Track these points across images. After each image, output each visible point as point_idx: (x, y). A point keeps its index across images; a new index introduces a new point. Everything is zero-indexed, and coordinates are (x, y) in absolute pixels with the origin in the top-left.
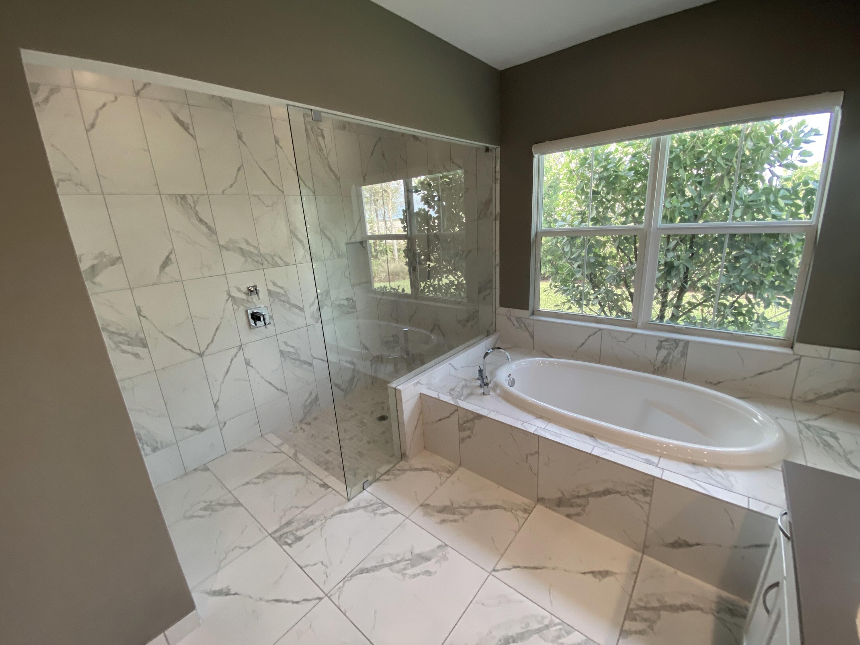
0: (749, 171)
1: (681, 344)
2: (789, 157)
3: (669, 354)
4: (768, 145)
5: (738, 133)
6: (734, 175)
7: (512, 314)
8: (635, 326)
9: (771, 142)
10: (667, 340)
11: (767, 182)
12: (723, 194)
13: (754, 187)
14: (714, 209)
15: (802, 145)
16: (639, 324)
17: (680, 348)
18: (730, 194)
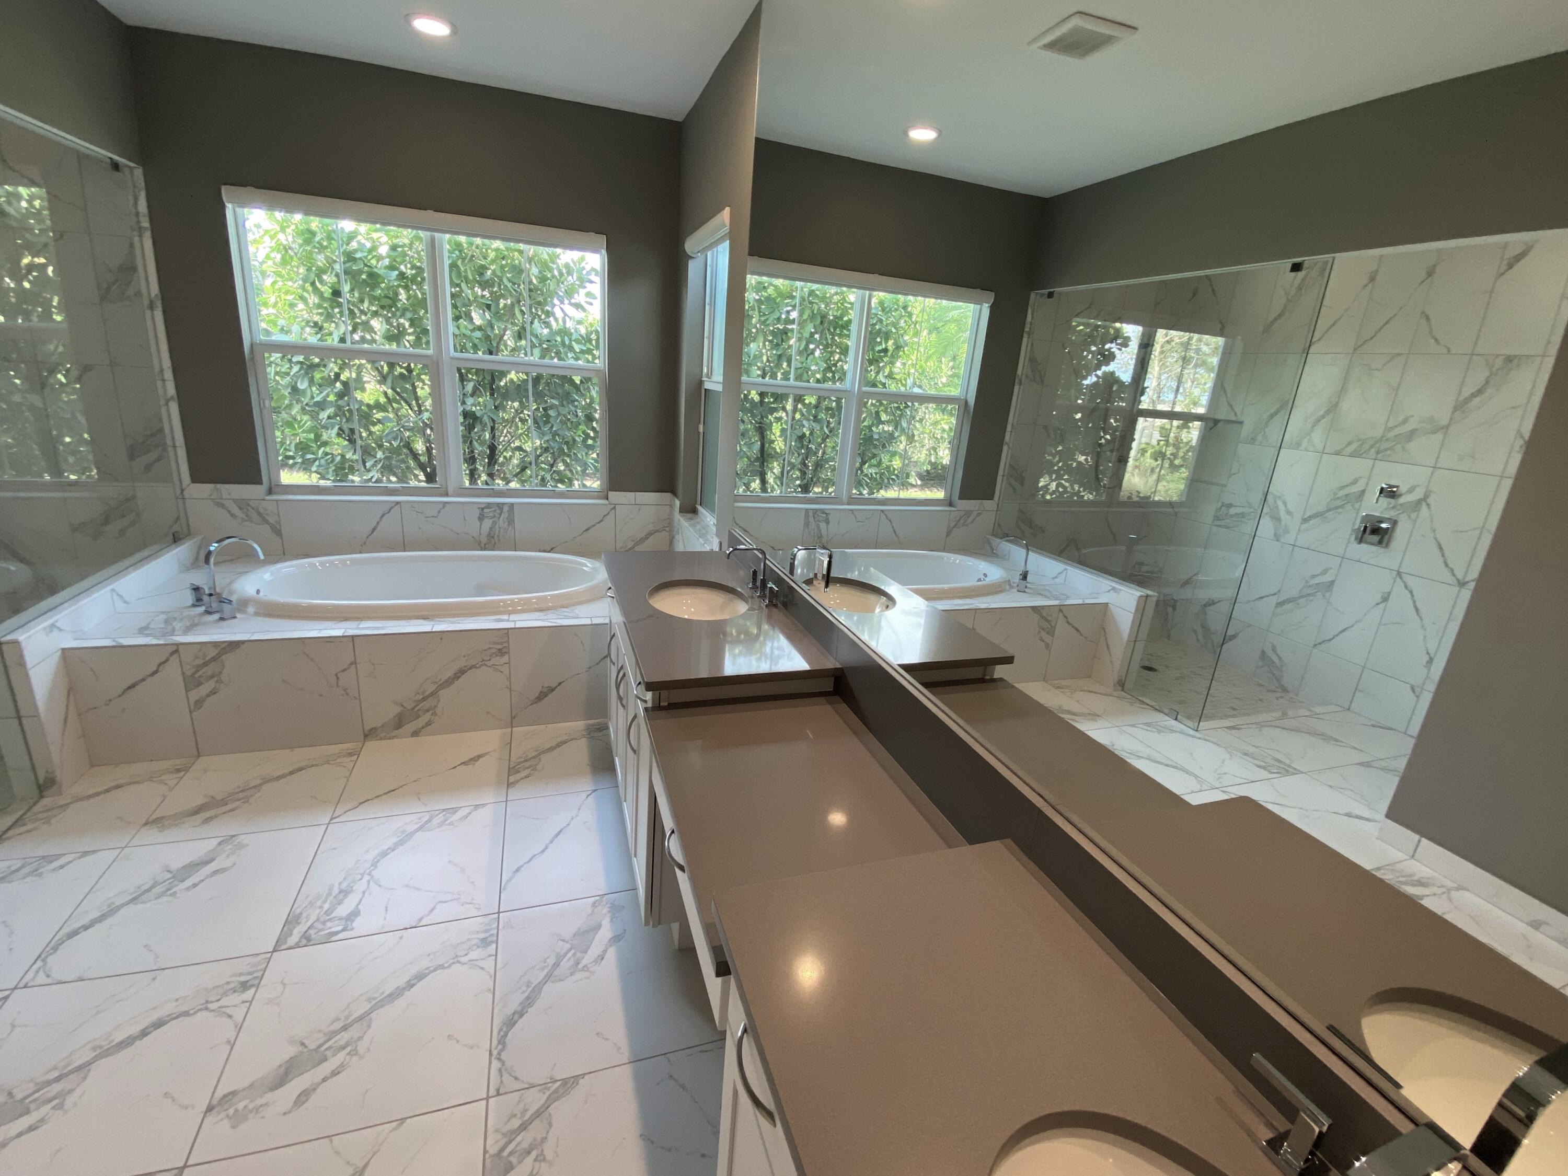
0: (539, 303)
1: (506, 508)
2: (576, 296)
3: (494, 523)
4: (554, 276)
5: (521, 252)
6: (524, 305)
7: (225, 495)
8: (447, 495)
9: (556, 273)
10: (489, 505)
11: (561, 322)
12: (516, 328)
13: (547, 325)
14: (509, 349)
15: (587, 285)
16: (450, 491)
17: (505, 515)
18: (524, 328)
